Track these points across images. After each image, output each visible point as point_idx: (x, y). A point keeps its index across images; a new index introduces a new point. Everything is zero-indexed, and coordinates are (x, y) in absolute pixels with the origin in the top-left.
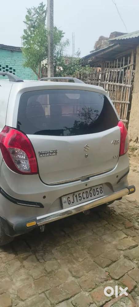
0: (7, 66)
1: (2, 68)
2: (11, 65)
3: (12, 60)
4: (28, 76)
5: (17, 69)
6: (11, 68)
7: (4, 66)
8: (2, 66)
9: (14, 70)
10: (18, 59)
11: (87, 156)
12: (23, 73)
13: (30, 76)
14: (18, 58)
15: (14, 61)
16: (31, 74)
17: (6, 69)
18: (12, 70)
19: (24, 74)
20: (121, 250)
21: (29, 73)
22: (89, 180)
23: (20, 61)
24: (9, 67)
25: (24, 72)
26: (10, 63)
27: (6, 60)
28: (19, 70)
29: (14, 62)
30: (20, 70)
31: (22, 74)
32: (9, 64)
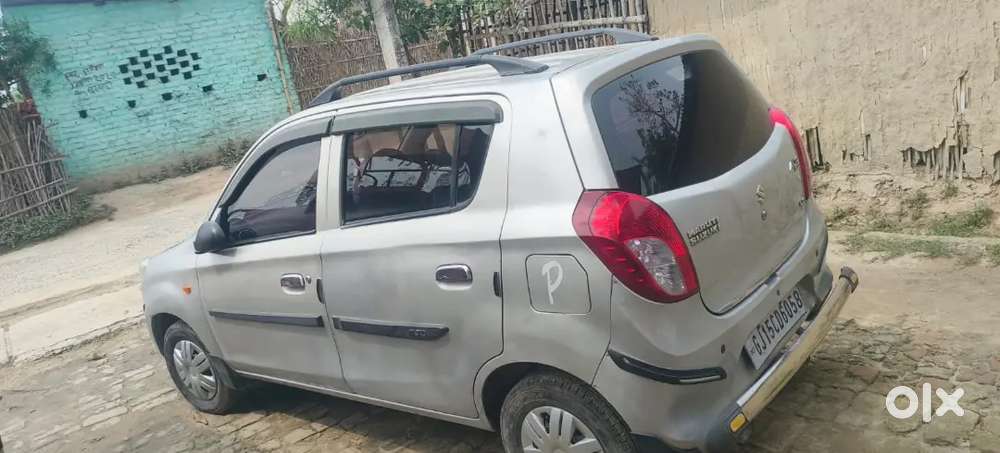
0: (168, 50)
1: (152, 58)
2: (178, 40)
3: (177, 25)
4: (243, 63)
5: (204, 51)
6: (182, 53)
7: (156, 52)
8: (150, 52)
9: (195, 56)
10: (199, 18)
11: (766, 215)
12: (227, 59)
13: (248, 63)
14: (197, 14)
15: (186, 27)
16: (253, 54)
17: (168, 60)
18: (188, 58)
19: (230, 60)
20: (909, 432)
21: (246, 53)
22: (778, 279)
23: (207, 24)
24: (176, 49)
25: (228, 55)
26: (174, 36)
27: (160, 31)
28: (211, 52)
29: (187, 30)
30: (213, 50)
31: (224, 62)
32: (172, 39)
